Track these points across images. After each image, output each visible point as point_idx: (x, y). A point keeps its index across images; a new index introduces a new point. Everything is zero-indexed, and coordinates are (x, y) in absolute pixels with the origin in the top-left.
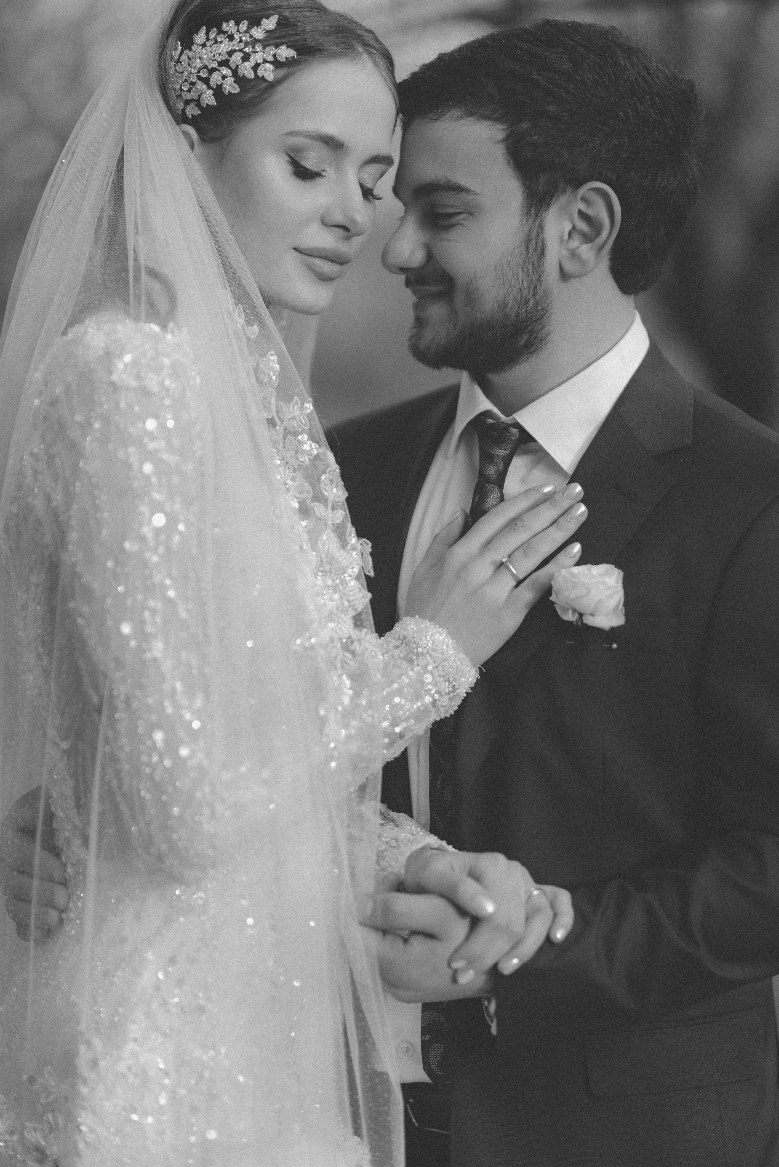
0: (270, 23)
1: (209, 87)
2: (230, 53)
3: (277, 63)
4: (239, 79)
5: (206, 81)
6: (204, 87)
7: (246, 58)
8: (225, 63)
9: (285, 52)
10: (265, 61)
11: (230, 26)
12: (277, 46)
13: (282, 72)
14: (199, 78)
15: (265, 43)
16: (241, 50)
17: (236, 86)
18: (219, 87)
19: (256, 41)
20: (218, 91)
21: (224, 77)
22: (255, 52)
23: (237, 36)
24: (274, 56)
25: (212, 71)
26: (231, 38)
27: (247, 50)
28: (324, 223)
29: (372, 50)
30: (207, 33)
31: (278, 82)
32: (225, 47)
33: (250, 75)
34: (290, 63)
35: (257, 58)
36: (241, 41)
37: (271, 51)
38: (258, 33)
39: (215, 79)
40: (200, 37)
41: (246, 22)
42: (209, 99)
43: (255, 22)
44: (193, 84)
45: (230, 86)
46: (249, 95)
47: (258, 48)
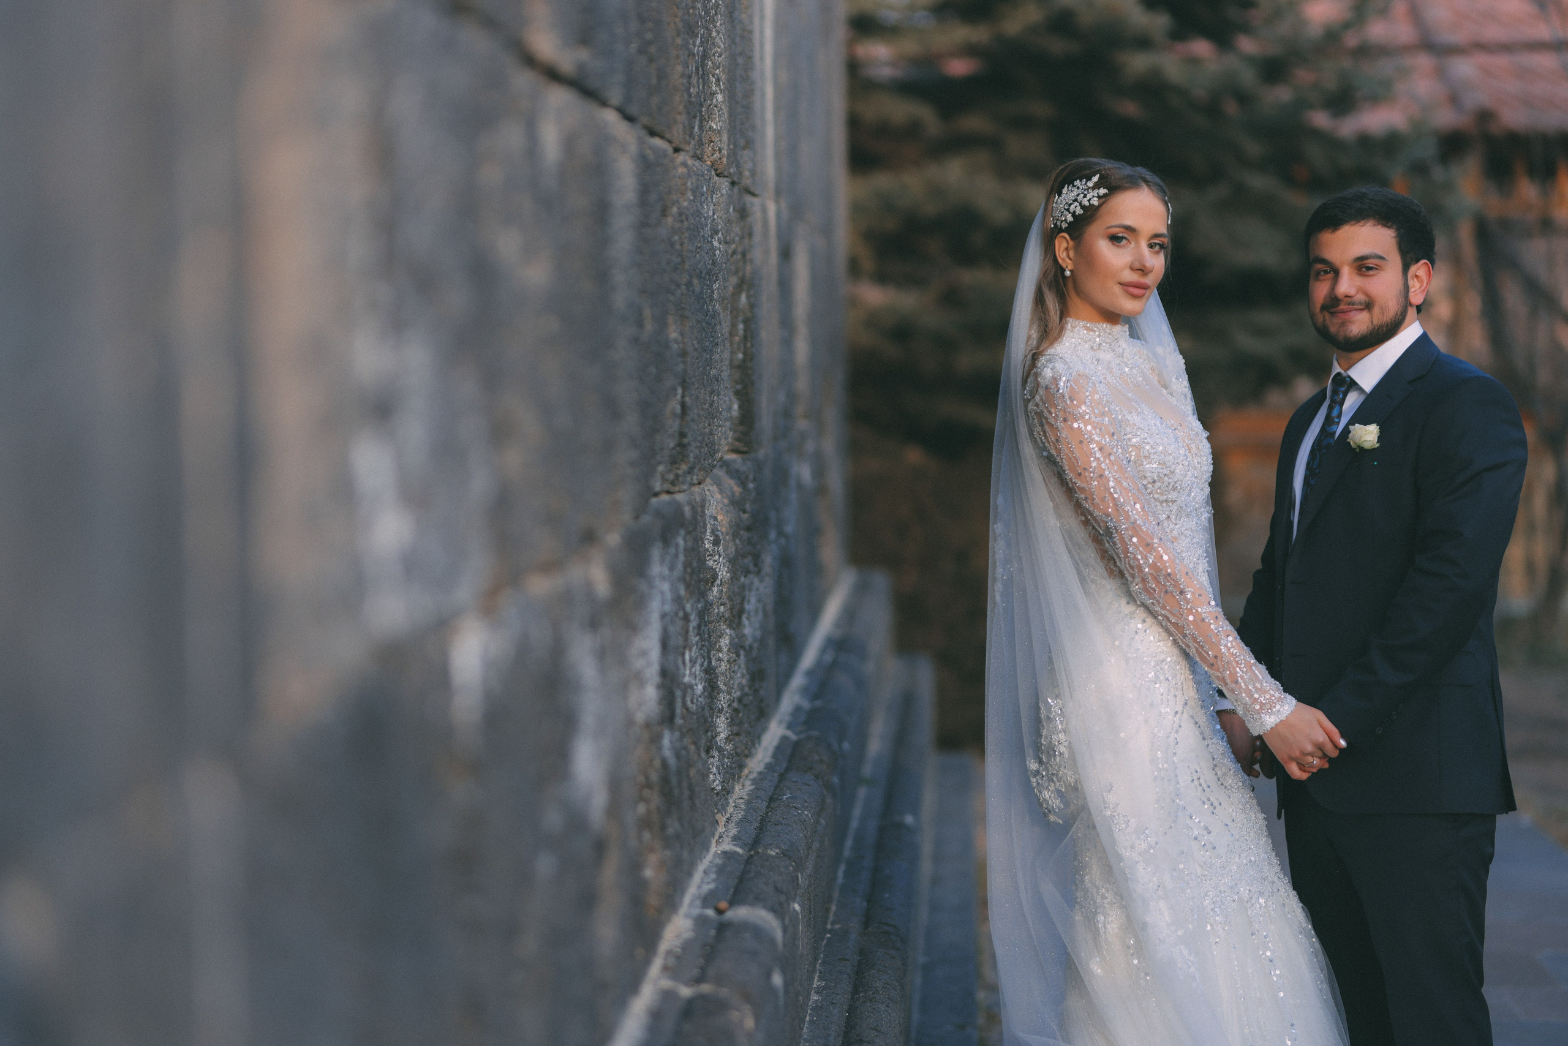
0: (1096, 179)
1: (1070, 213)
2: (1078, 195)
3: (1099, 197)
4: (1083, 207)
5: (1068, 210)
6: (1067, 213)
7: (1085, 196)
8: (1076, 200)
9: (1103, 191)
10: (1093, 197)
11: (1077, 183)
12: (1099, 189)
13: (1103, 200)
14: (1065, 209)
15: (1093, 188)
16: (1083, 193)
17: (1081, 210)
18: (1074, 212)
19: (1089, 188)
20: (1074, 214)
21: (1076, 207)
22: (1089, 193)
23: (1081, 187)
24: (1098, 193)
25: (1070, 205)
26: (1078, 188)
27: (1085, 192)
28: (1132, 269)
29: (1151, 184)
30: (1068, 188)
31: (1100, 206)
32: (1075, 193)
33: (1087, 204)
34: (1105, 195)
35: (1089, 196)
36: (1082, 189)
37: (1096, 192)
38: (1090, 184)
39: (1072, 208)
40: (1065, 191)
41: (1085, 180)
42: (1070, 218)
43: (1089, 179)
44: (1063, 212)
45: (1079, 211)
46: (1089, 213)
47: (1090, 191)
